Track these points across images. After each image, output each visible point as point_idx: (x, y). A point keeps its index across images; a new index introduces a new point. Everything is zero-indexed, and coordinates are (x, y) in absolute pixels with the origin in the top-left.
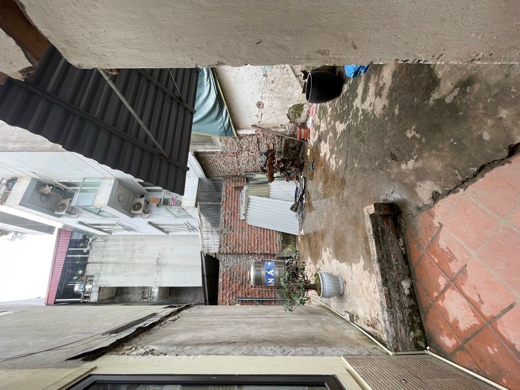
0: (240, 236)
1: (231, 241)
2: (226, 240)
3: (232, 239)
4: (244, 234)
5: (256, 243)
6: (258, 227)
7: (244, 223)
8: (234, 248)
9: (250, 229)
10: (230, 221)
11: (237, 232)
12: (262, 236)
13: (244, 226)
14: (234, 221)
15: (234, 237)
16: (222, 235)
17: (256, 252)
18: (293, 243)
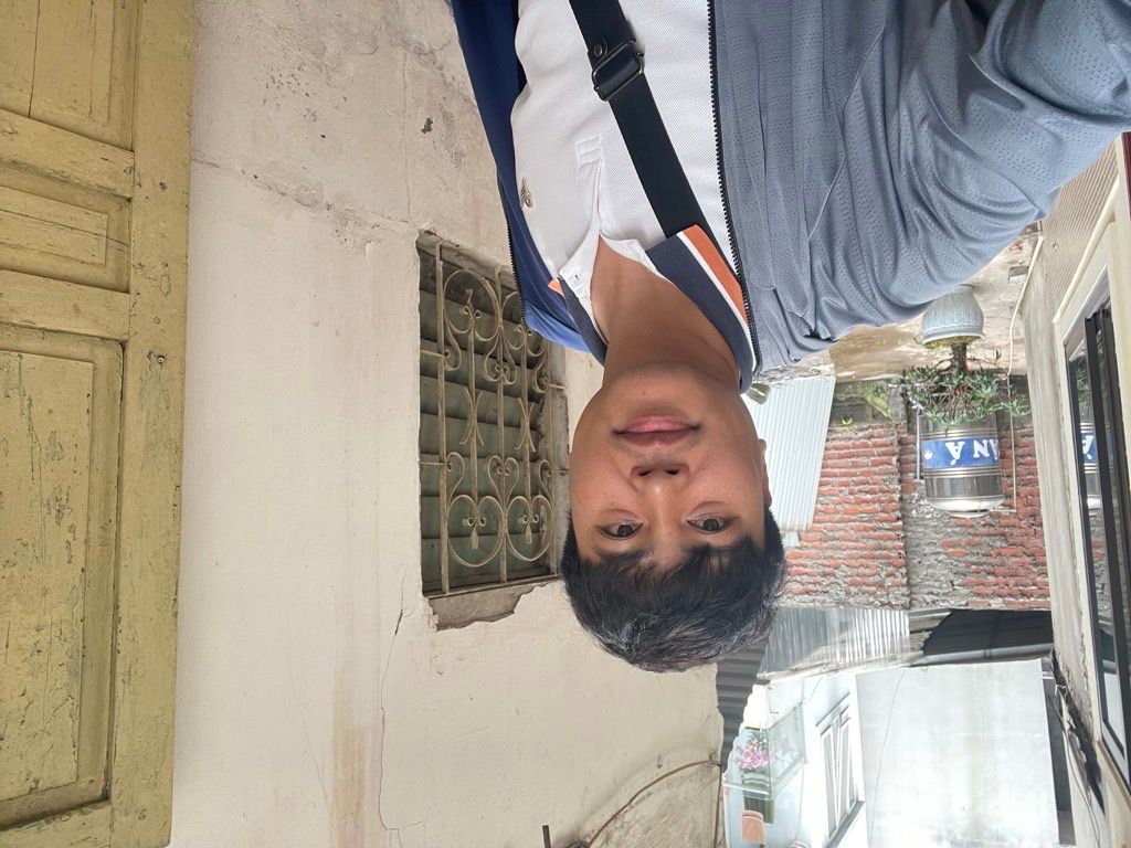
0: (851, 544)
1: (867, 571)
2: (865, 588)
3: (862, 570)
4: (842, 533)
5: (869, 497)
6: (820, 494)
7: (811, 535)
8: (889, 564)
9: (827, 517)
10: (805, 577)
11: (839, 554)
12: (844, 479)
13: (819, 535)
14: (805, 566)
15: (853, 562)
16: (851, 600)
17: (897, 496)
18: (860, 390)
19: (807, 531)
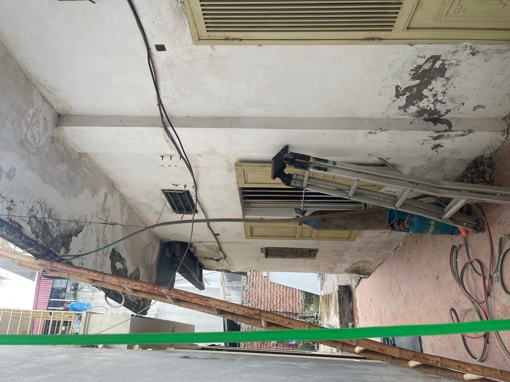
0: (263, 293)
1: (254, 298)
2: (248, 296)
3: (254, 296)
4: (267, 291)
5: (278, 301)
6: (280, 285)
7: (266, 281)
8: (256, 305)
9: (272, 286)
10: (252, 277)
11: (260, 289)
12: (285, 294)
13: (266, 283)
14: (256, 277)
15: (257, 294)
16: (244, 292)
17: (278, 310)
18: (315, 303)
19: (268, 279)
